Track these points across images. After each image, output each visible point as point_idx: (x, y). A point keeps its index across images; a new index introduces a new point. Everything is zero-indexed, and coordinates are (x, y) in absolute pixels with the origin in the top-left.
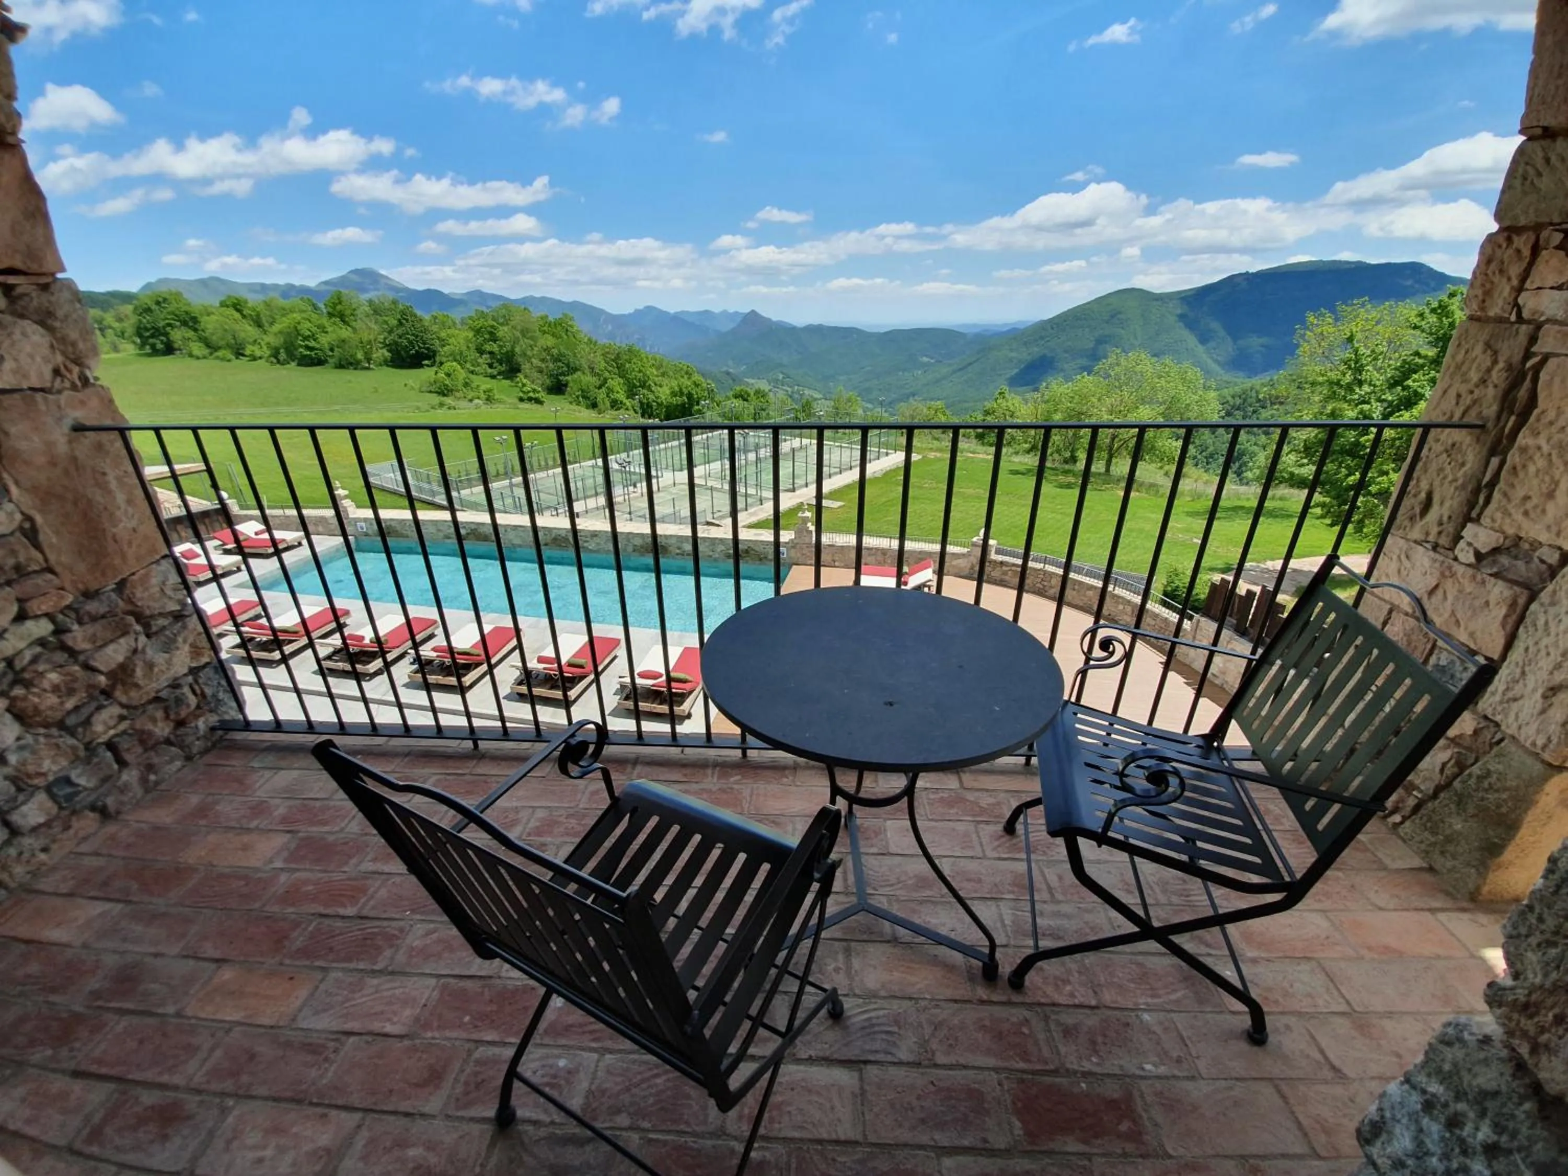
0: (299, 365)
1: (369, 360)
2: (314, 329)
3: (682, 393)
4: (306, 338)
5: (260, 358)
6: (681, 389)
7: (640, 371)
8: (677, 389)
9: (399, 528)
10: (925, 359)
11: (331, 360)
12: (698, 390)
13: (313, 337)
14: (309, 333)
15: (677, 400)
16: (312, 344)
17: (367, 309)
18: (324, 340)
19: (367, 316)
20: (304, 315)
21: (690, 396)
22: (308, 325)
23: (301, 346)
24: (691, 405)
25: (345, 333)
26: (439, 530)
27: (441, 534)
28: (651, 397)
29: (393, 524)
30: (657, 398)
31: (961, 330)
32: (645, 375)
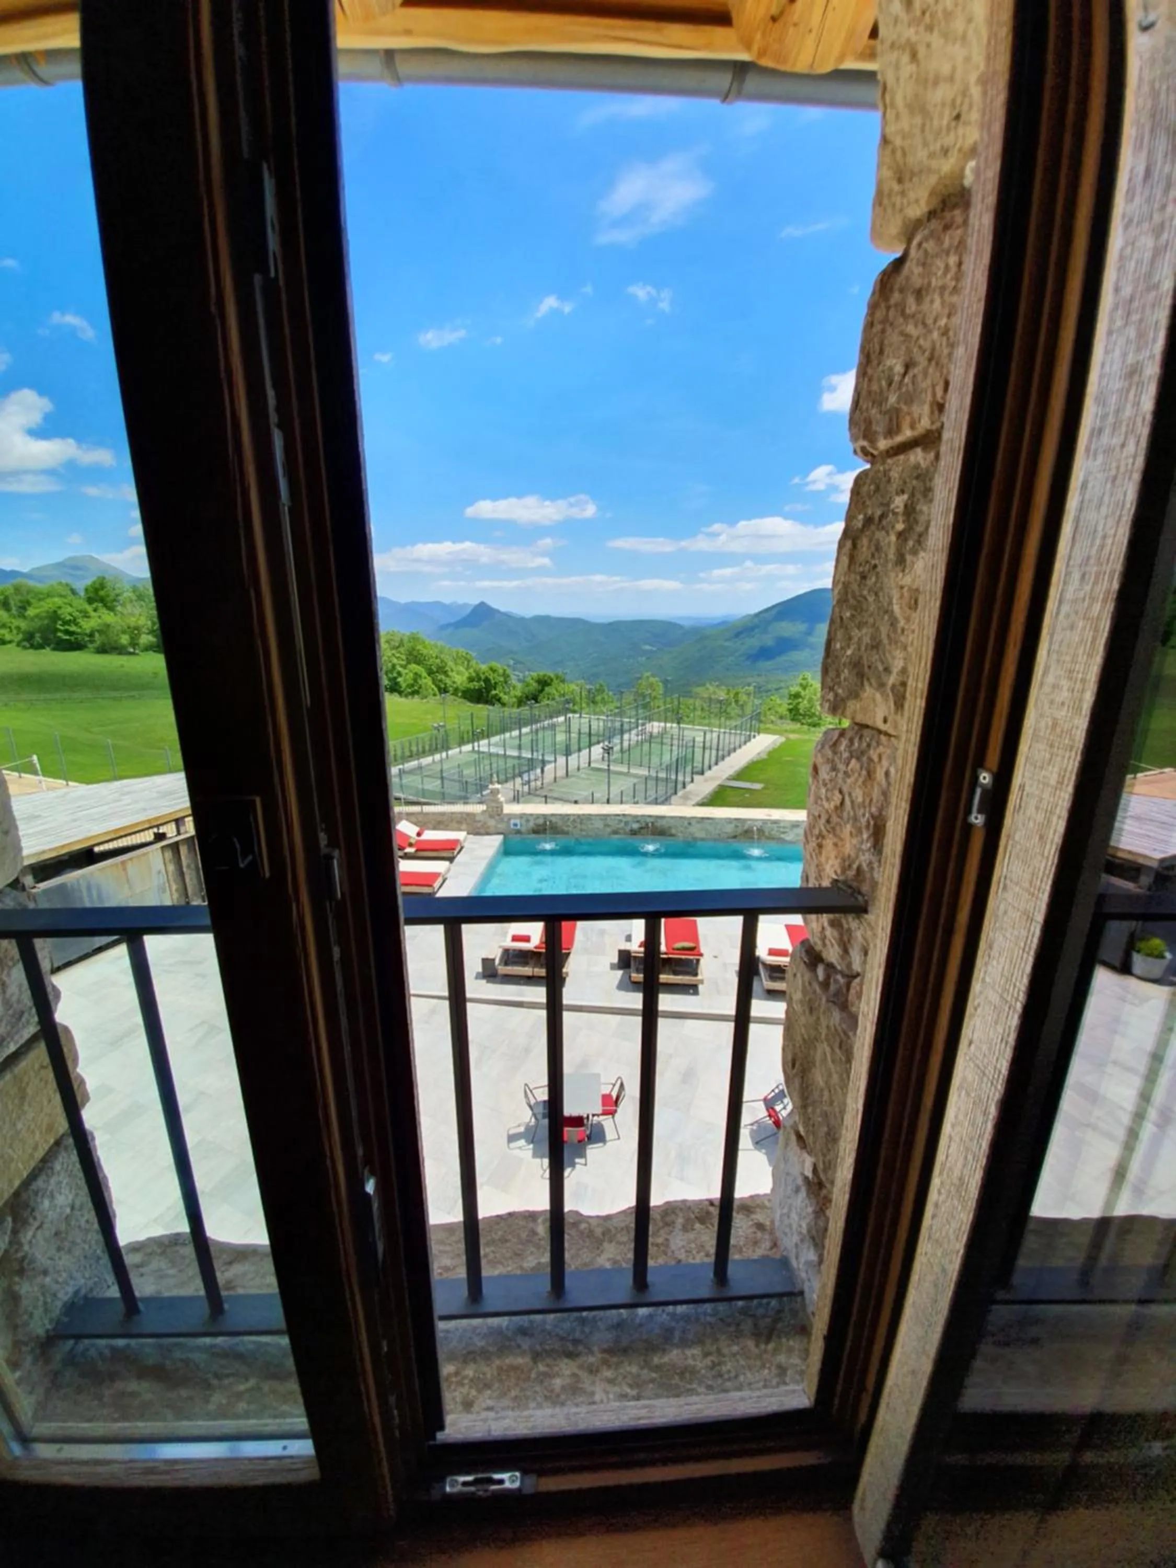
0: (54, 649)
1: (134, 644)
2: (76, 614)
3: (479, 679)
4: (67, 623)
5: (10, 642)
6: (478, 675)
7: (437, 657)
8: (474, 675)
9: (560, 823)
10: (647, 647)
11: (90, 646)
12: (495, 675)
13: (74, 622)
14: (68, 618)
15: (475, 685)
16: (73, 628)
17: (131, 595)
18: (87, 625)
19: (131, 601)
20: (66, 601)
21: (487, 680)
22: (69, 609)
23: (61, 631)
24: (488, 692)
25: (108, 617)
26: (607, 825)
27: (609, 830)
28: (448, 681)
29: (554, 819)
30: (454, 682)
31: (678, 622)
32: (442, 661)
